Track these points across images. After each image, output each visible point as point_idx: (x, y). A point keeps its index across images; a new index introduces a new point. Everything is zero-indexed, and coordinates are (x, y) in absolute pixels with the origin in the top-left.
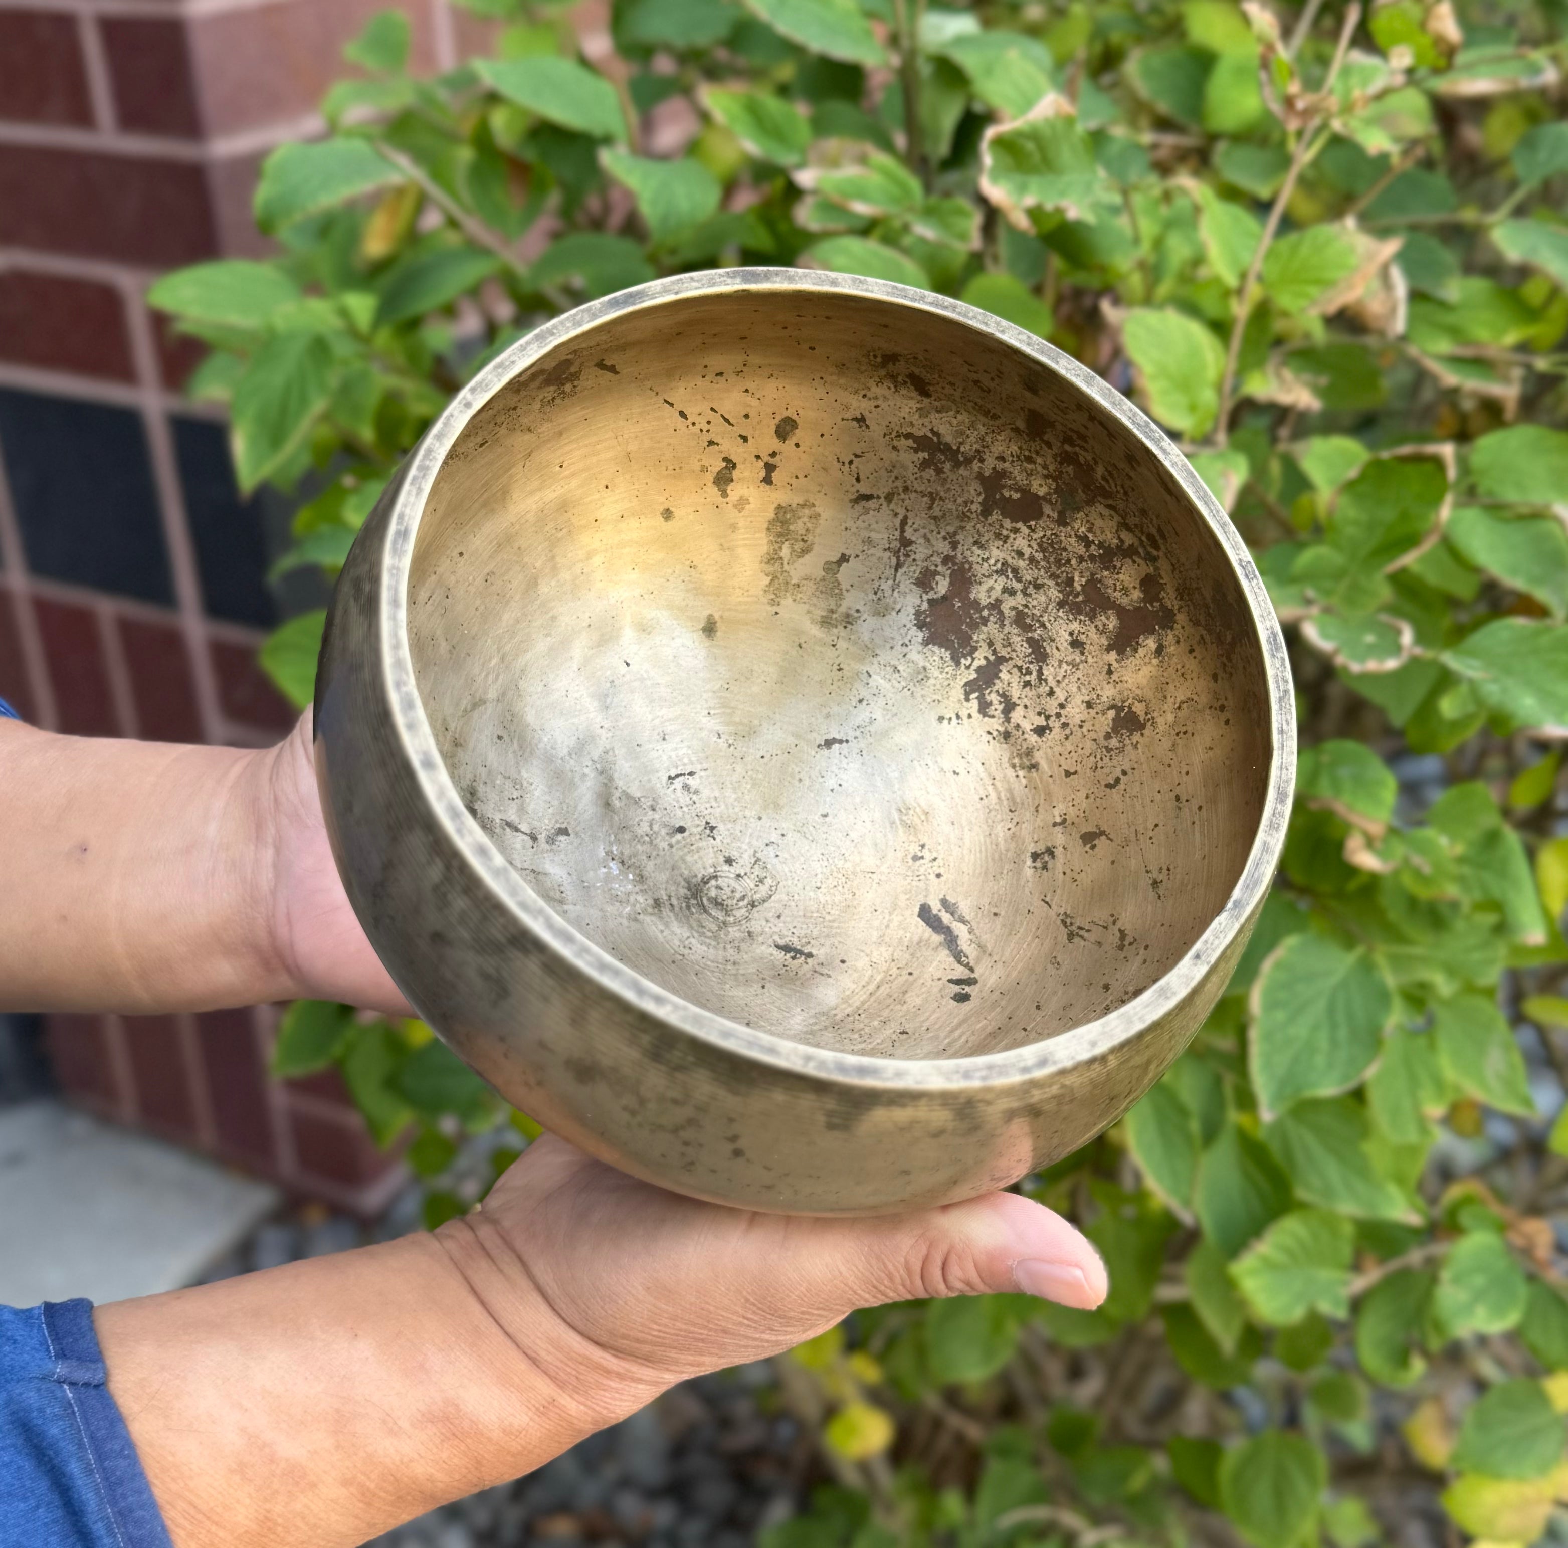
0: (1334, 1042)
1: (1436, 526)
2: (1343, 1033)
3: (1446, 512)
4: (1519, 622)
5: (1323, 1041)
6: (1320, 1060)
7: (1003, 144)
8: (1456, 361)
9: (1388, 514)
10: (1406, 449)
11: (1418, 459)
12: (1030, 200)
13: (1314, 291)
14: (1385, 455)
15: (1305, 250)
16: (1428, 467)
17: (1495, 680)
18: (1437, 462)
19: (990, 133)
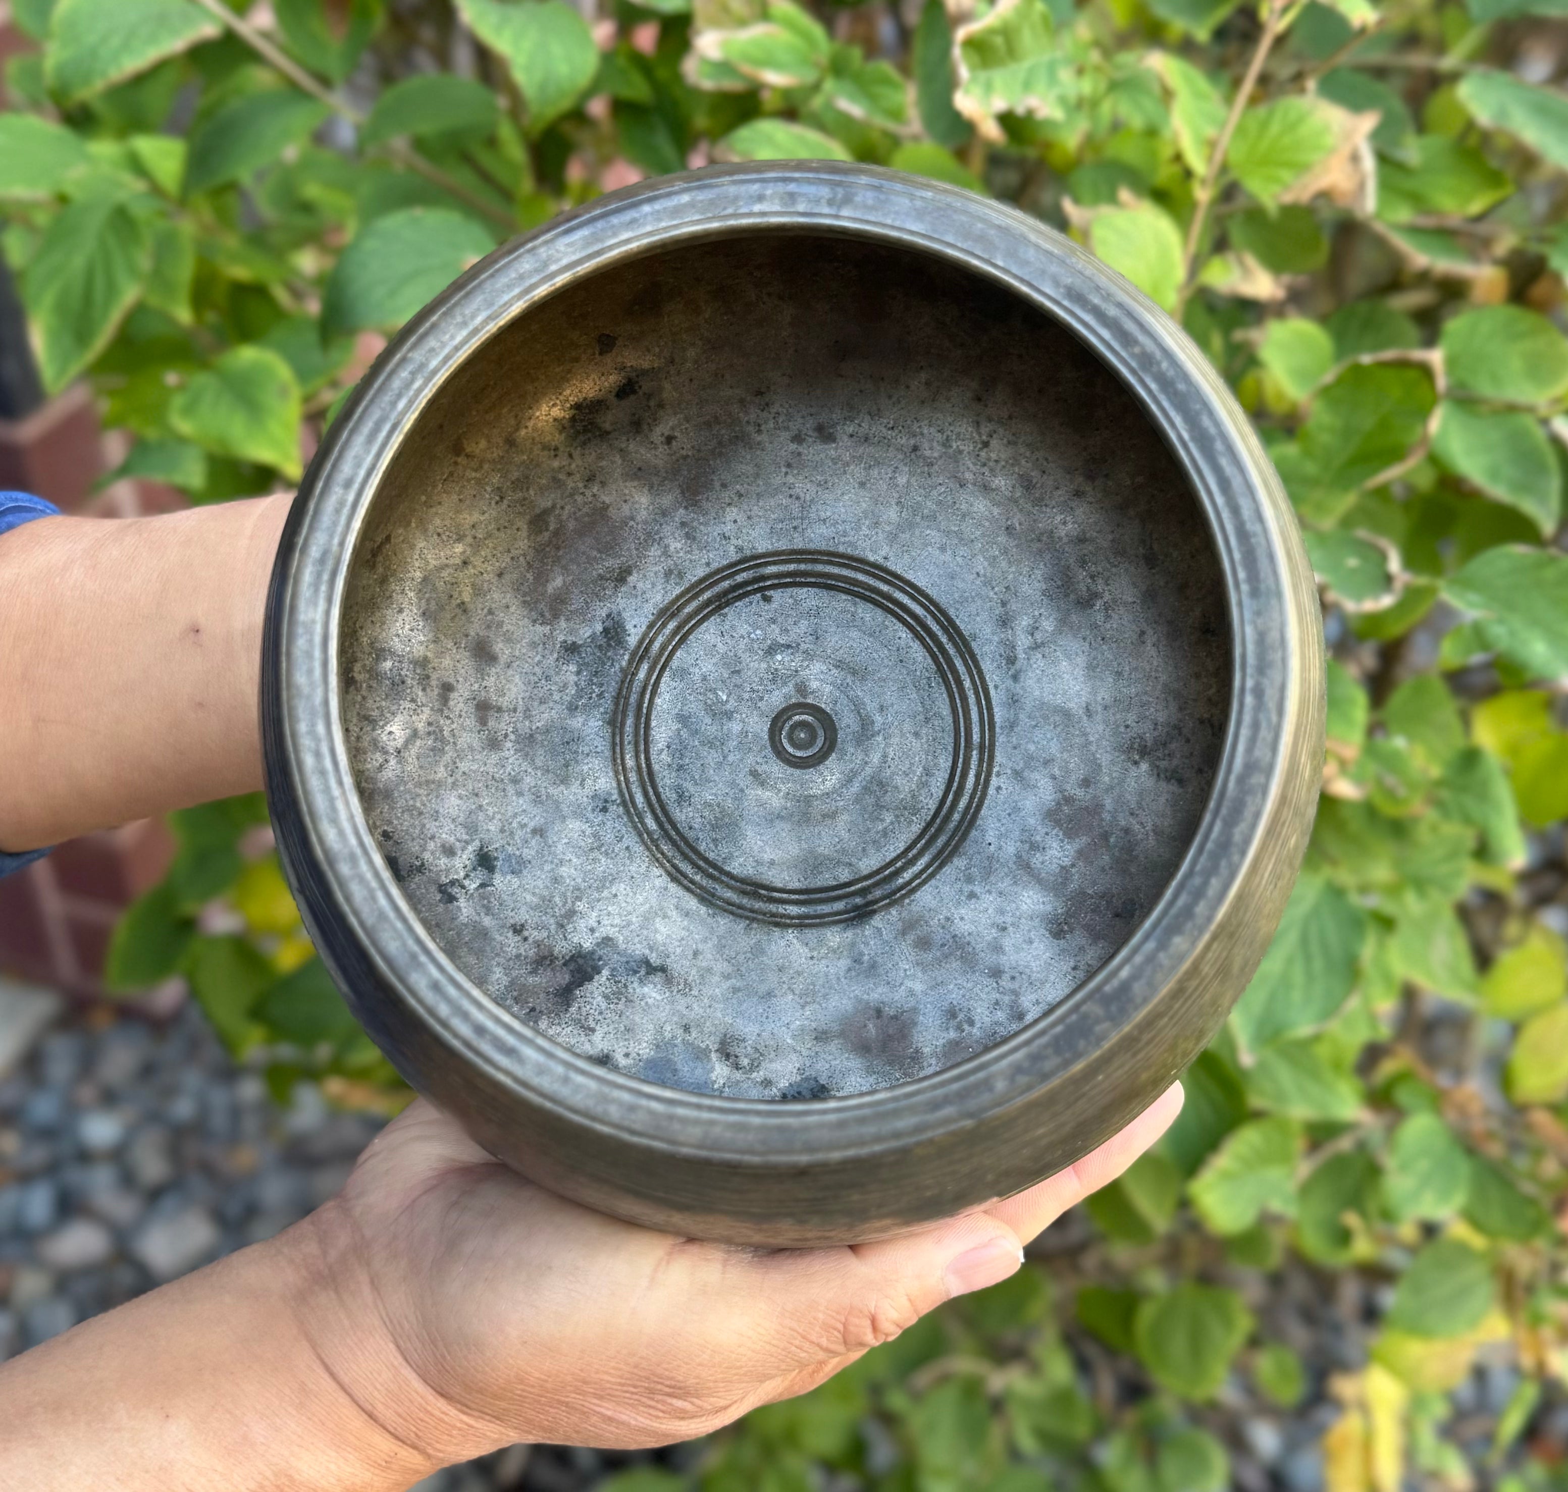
0: (1309, 976)
1: (1425, 440)
2: (1318, 964)
3: (1436, 423)
4: (1518, 550)
5: (1298, 976)
6: (1297, 996)
7: (976, 45)
8: (1414, 230)
9: (1367, 421)
10: (1389, 354)
11: (1403, 364)
12: (1000, 104)
13: (1286, 175)
14: (1366, 359)
15: (1275, 128)
16: (1412, 374)
17: (1501, 621)
18: (1426, 370)
19: (961, 33)
